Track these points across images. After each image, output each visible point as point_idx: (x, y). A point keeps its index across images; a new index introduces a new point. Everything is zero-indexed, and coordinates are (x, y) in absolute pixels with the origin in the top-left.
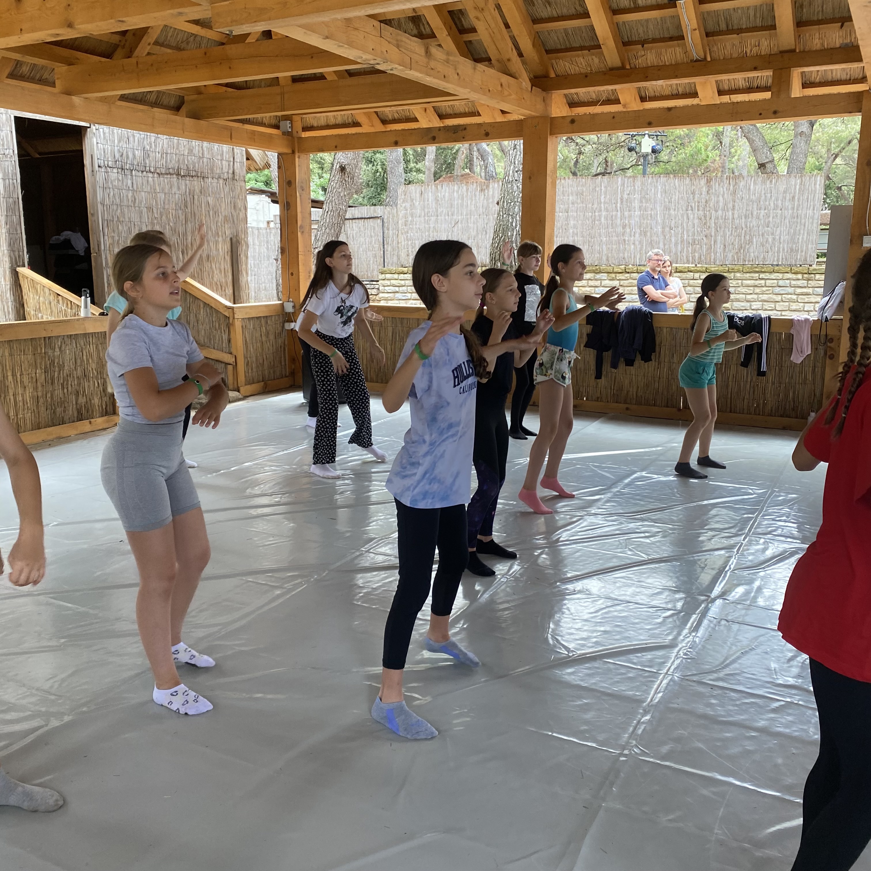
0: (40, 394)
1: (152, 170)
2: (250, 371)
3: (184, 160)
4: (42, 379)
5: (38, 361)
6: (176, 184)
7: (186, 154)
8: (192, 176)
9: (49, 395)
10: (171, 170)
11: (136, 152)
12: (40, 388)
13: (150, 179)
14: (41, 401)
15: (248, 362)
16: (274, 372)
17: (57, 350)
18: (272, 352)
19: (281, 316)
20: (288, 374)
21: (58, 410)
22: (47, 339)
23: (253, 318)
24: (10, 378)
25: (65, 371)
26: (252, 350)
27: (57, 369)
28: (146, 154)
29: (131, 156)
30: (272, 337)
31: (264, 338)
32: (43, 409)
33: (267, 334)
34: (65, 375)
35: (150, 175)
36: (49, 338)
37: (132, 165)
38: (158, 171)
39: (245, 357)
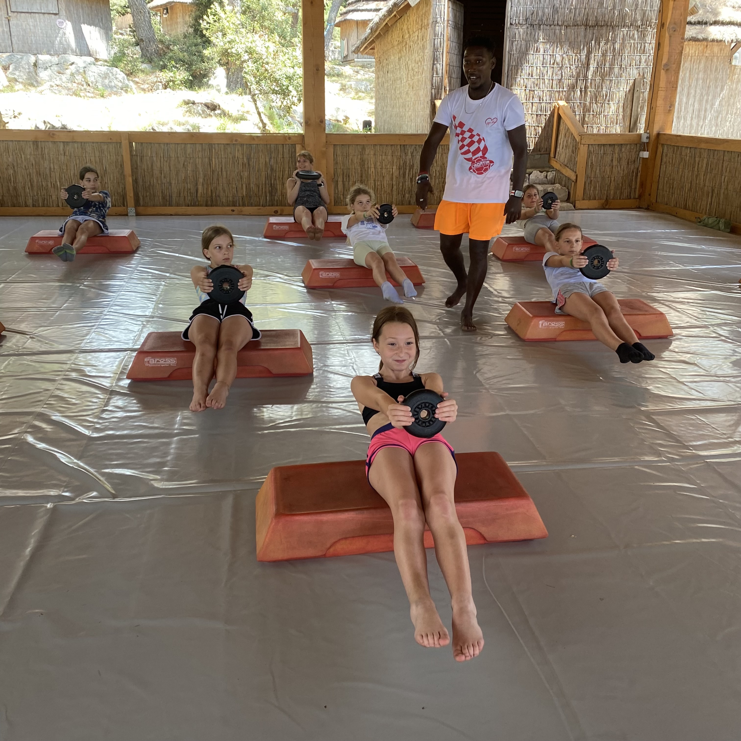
0: (394, 183)
1: (560, 23)
2: (592, 188)
3: (593, 12)
4: (396, 173)
5: (395, 161)
6: (582, 34)
7: (596, 7)
8: (601, 26)
9: (401, 184)
10: (579, 23)
11: (546, 10)
12: (394, 179)
13: (558, 31)
14: (395, 187)
15: (591, 181)
16: (621, 193)
17: (410, 154)
18: (621, 175)
19: (638, 145)
20: (637, 196)
21: (407, 195)
22: (402, 146)
23: (604, 145)
24: (373, 169)
25: (414, 170)
26: (598, 171)
27: (408, 168)
28: (555, 11)
29: (540, 13)
30: (624, 163)
31: (615, 163)
32: (395, 193)
33: (619, 160)
34: (414, 172)
35: (558, 28)
36: (404, 145)
37: (542, 20)
38: (566, 24)
39: (587, 177)
